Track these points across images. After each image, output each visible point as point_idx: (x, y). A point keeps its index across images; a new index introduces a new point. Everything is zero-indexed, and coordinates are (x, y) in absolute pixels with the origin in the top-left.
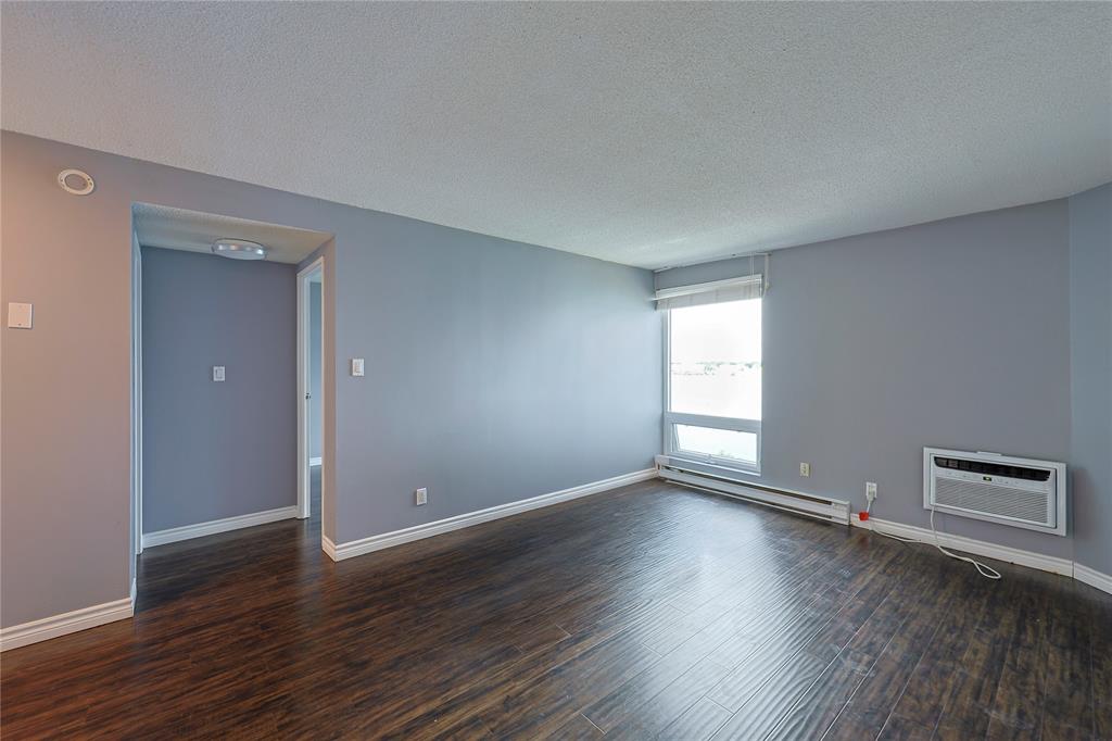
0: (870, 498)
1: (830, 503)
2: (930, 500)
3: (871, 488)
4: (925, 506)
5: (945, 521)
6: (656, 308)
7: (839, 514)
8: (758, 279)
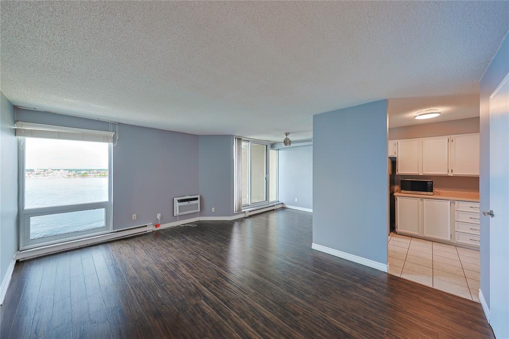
0: (159, 219)
1: (146, 226)
2: (177, 213)
3: (159, 216)
4: (175, 215)
5: (182, 217)
6: (15, 135)
7: (150, 228)
8: (112, 134)
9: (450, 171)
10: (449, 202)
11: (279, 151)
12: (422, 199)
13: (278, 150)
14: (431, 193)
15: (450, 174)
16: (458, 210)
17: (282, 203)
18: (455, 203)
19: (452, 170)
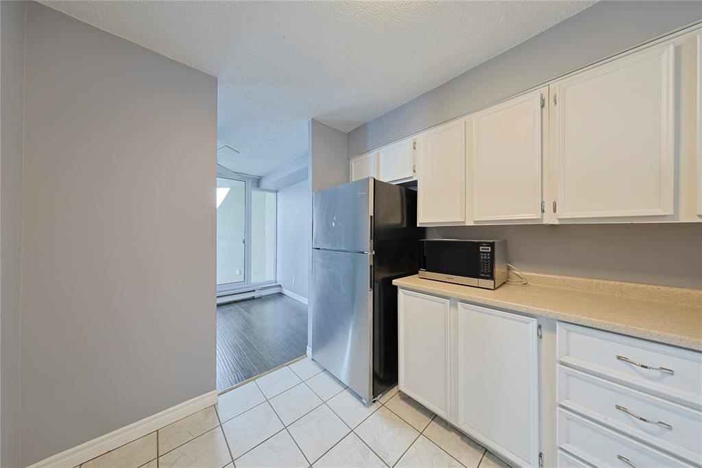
9: (549, 208)
10: (534, 323)
11: (278, 193)
12: (455, 301)
13: (277, 191)
14: (490, 283)
15: (550, 219)
16: (565, 360)
17: (280, 286)
18: (553, 330)
19: (555, 204)
